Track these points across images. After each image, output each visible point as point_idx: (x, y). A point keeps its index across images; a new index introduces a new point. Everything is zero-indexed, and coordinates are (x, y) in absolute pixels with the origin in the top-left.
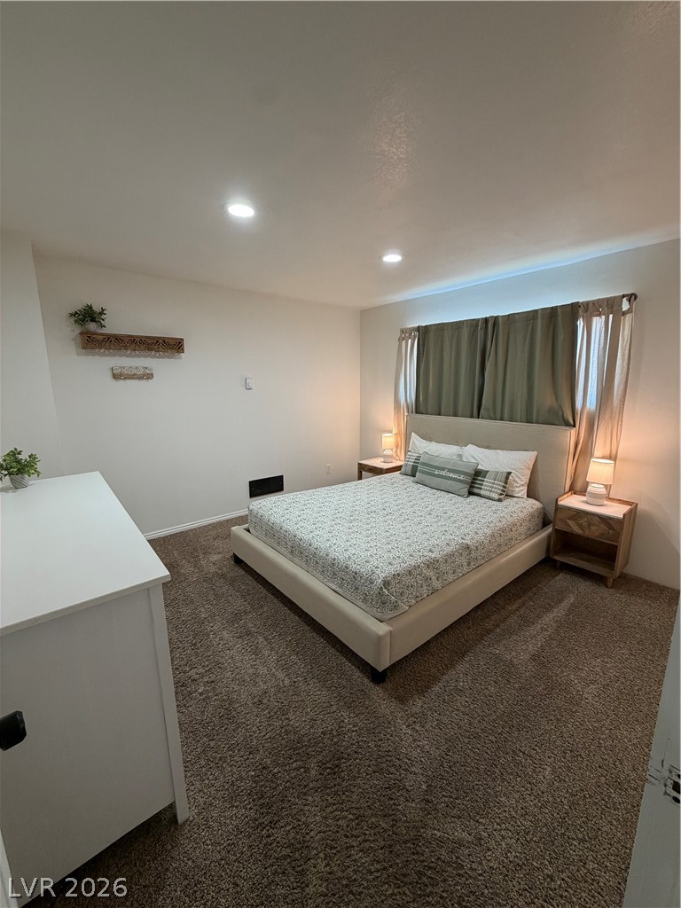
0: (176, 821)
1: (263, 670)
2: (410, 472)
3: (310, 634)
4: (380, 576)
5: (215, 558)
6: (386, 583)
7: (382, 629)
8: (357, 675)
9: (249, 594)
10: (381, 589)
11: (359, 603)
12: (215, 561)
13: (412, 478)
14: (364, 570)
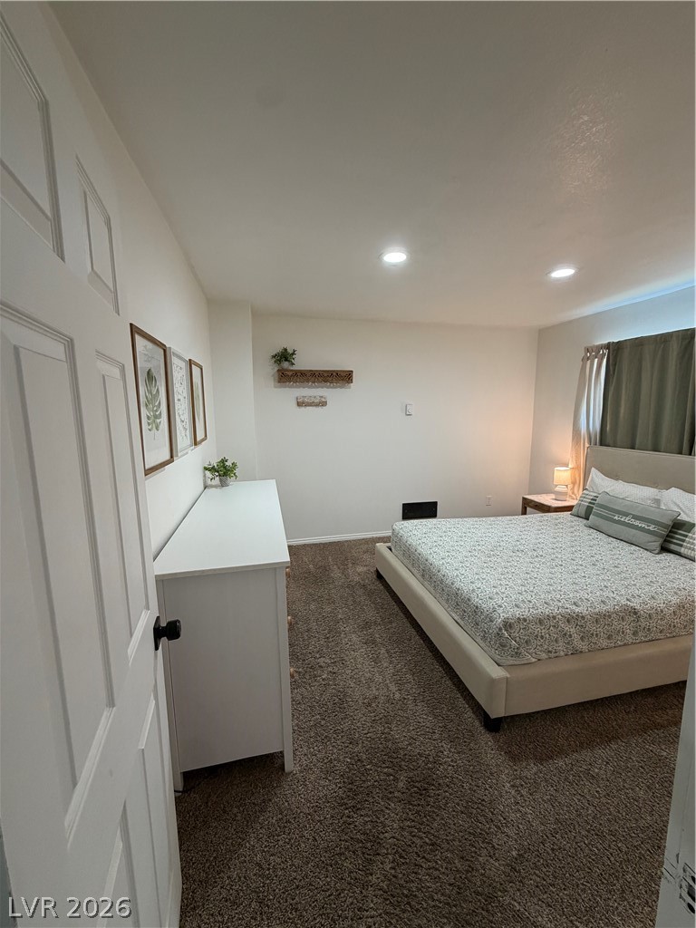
0: (284, 770)
1: (378, 678)
2: (583, 514)
3: (430, 660)
4: (501, 615)
5: (360, 569)
6: (508, 625)
7: (497, 672)
8: (469, 715)
9: (382, 608)
10: (500, 629)
11: (479, 640)
12: (360, 572)
13: (585, 521)
14: (486, 606)
